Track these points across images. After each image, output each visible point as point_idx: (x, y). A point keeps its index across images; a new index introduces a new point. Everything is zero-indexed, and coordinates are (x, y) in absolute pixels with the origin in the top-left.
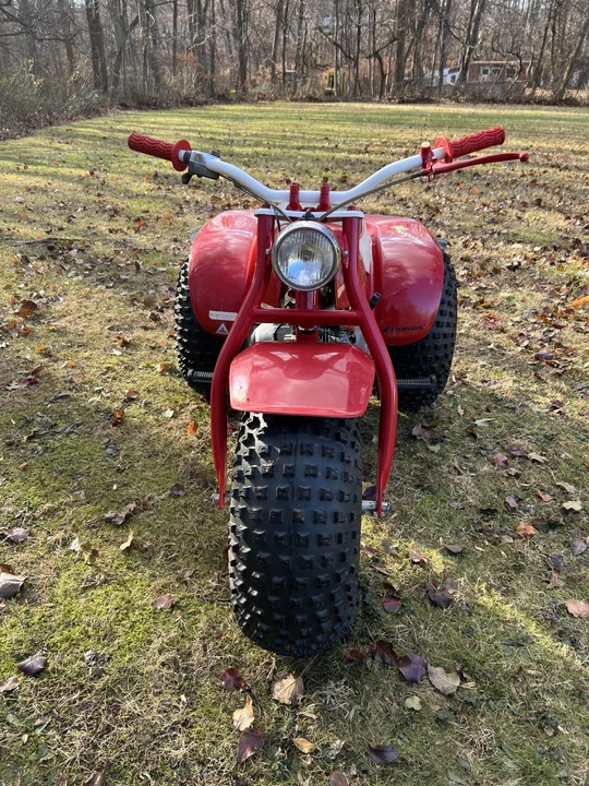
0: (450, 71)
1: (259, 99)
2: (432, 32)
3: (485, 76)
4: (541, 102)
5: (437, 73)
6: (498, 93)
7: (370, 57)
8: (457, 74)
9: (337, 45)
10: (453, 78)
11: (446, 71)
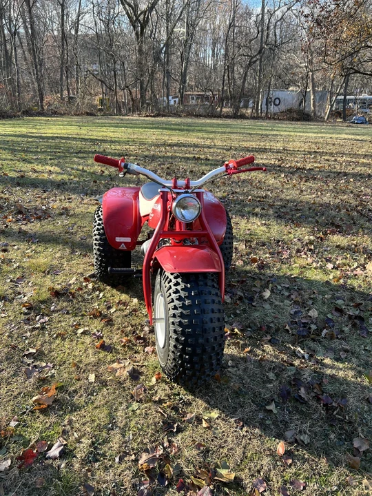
0: (173, 98)
1: (53, 113)
2: (159, 75)
3: (193, 101)
4: (228, 117)
5: (165, 98)
6: (202, 111)
7: (124, 89)
8: (177, 100)
9: (102, 82)
10: (175, 101)
11: (170, 98)
